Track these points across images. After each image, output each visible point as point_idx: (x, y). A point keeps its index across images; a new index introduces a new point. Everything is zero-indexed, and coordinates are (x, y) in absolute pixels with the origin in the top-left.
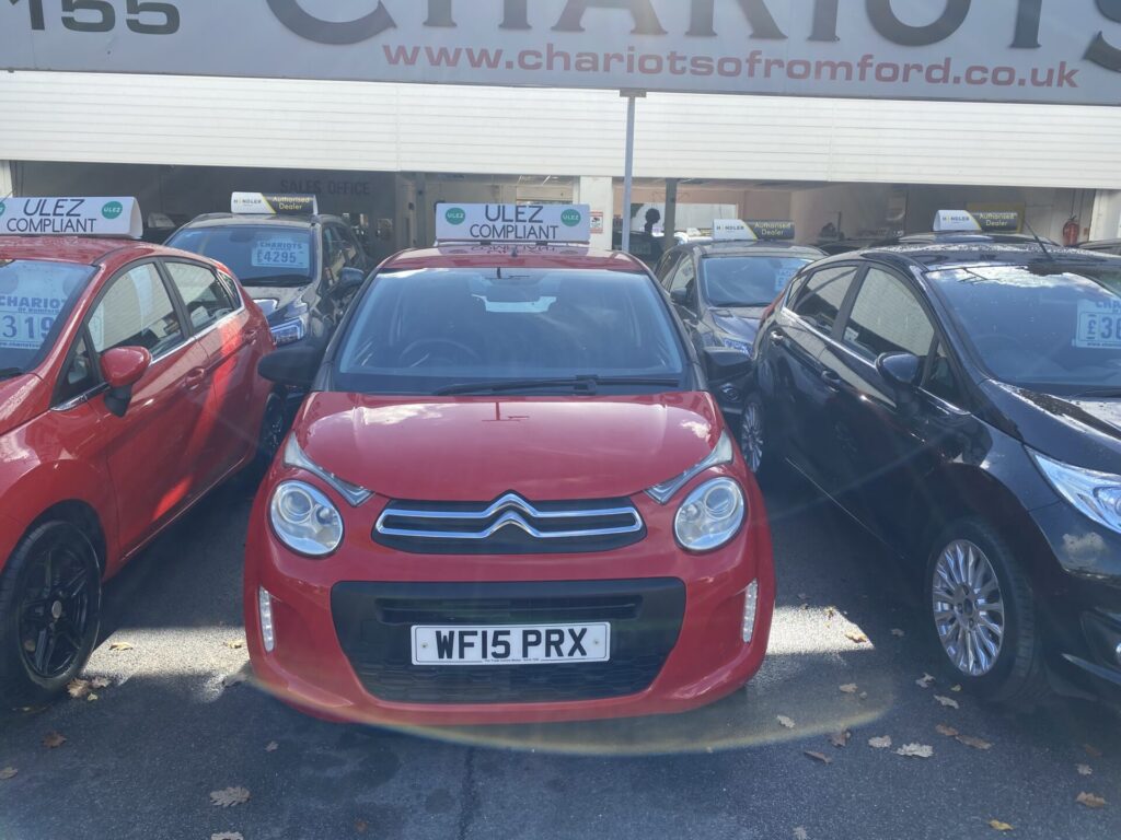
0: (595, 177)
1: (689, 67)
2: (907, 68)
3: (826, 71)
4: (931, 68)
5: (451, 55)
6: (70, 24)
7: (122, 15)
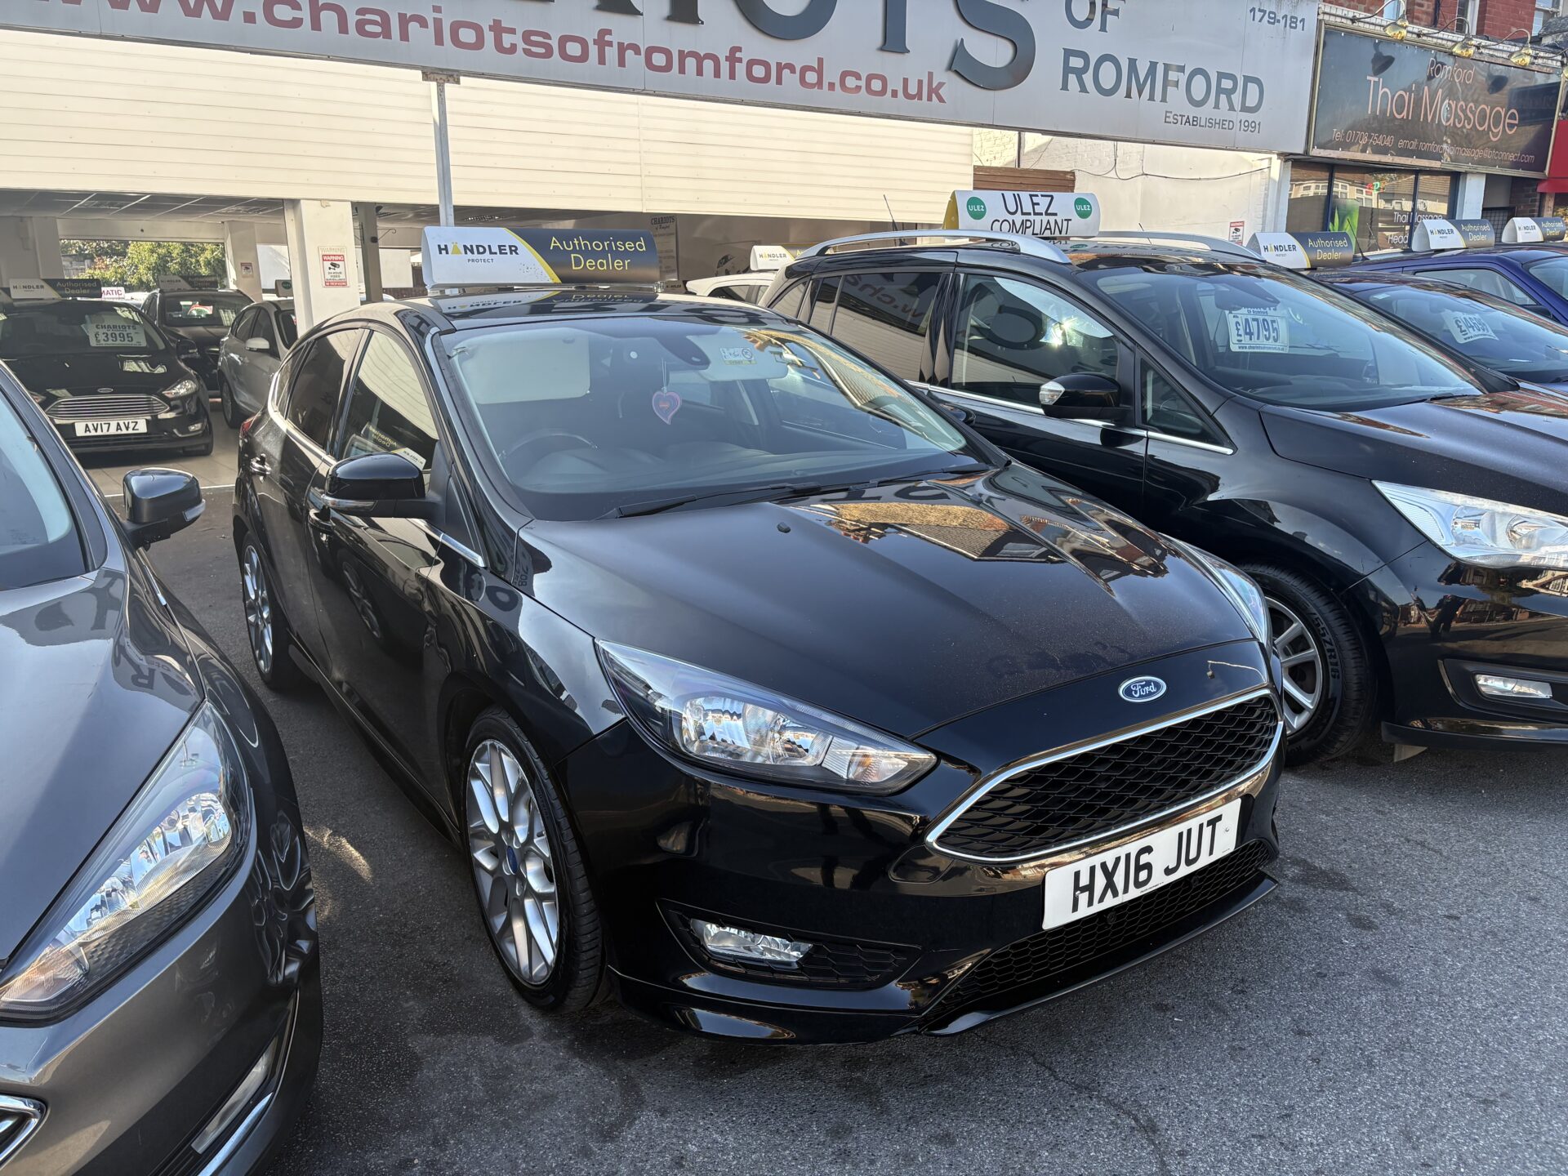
0: (324, 202)
1: (521, 45)
2: (779, 65)
3: (691, 63)
4: (805, 69)
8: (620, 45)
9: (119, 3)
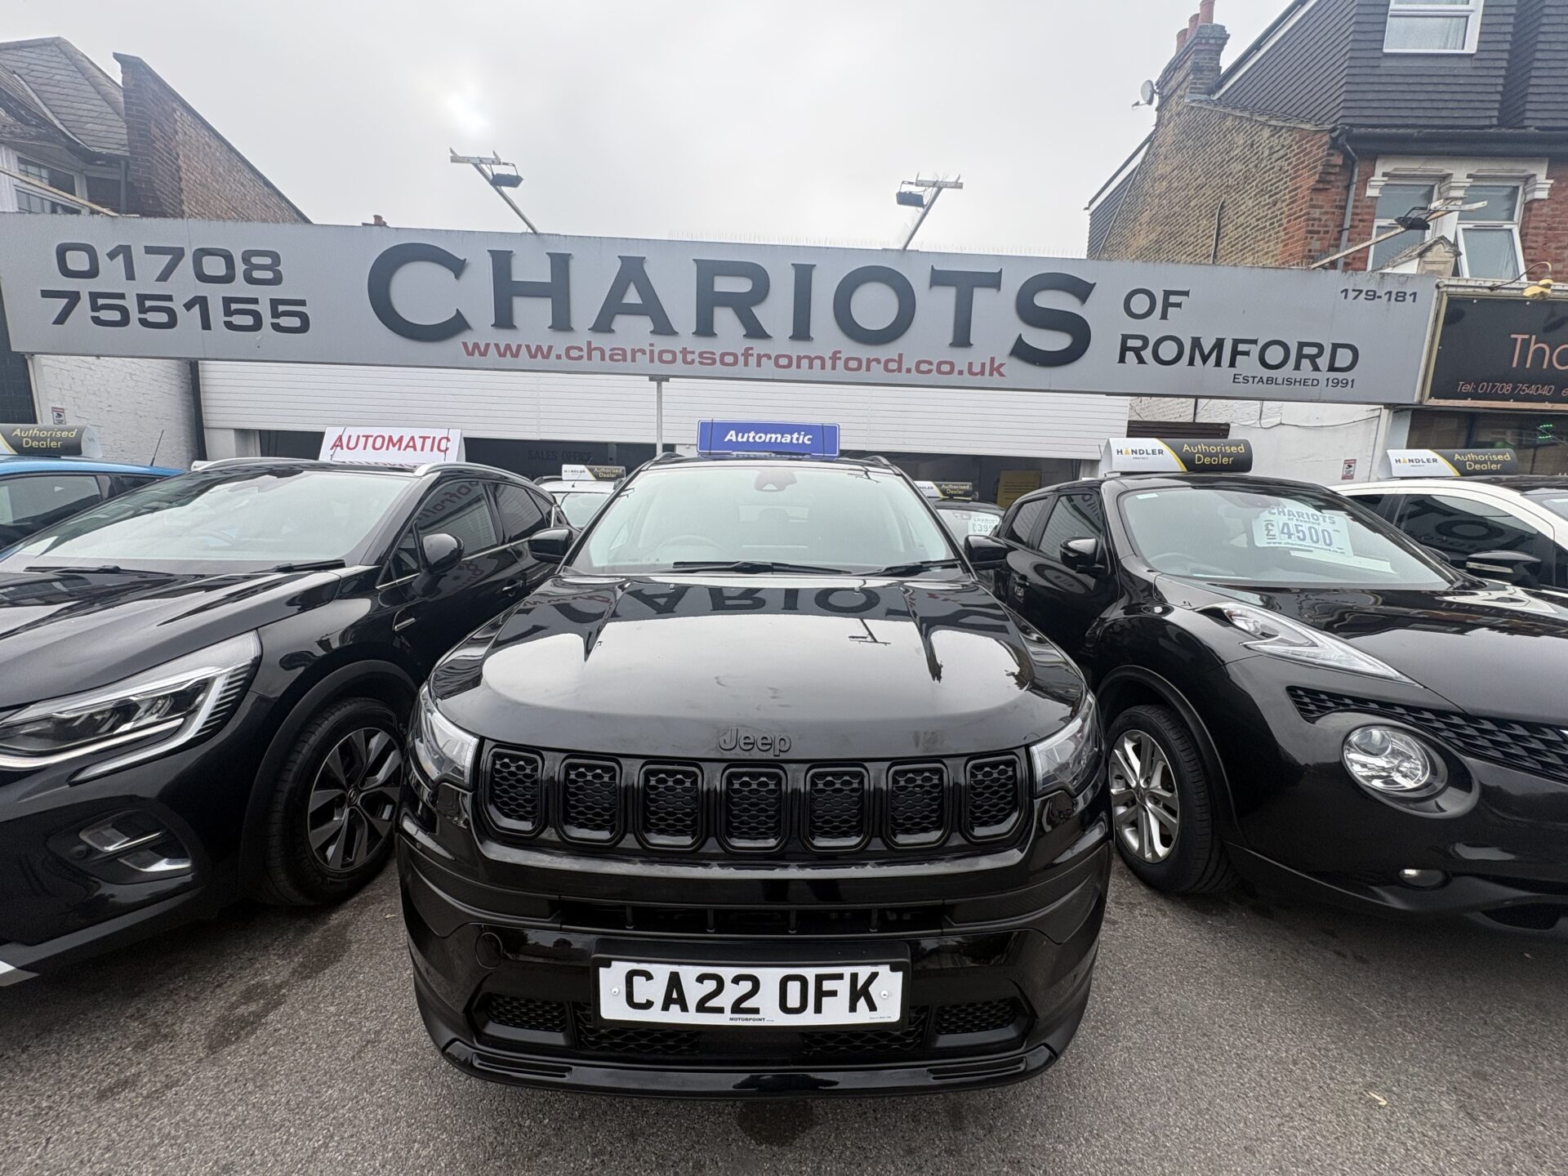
1: (697, 359)
2: (869, 361)
3: (805, 363)
4: (887, 361)
5: (514, 350)
6: (229, 325)
7: (267, 319)
8: (758, 355)
9: (503, 355)
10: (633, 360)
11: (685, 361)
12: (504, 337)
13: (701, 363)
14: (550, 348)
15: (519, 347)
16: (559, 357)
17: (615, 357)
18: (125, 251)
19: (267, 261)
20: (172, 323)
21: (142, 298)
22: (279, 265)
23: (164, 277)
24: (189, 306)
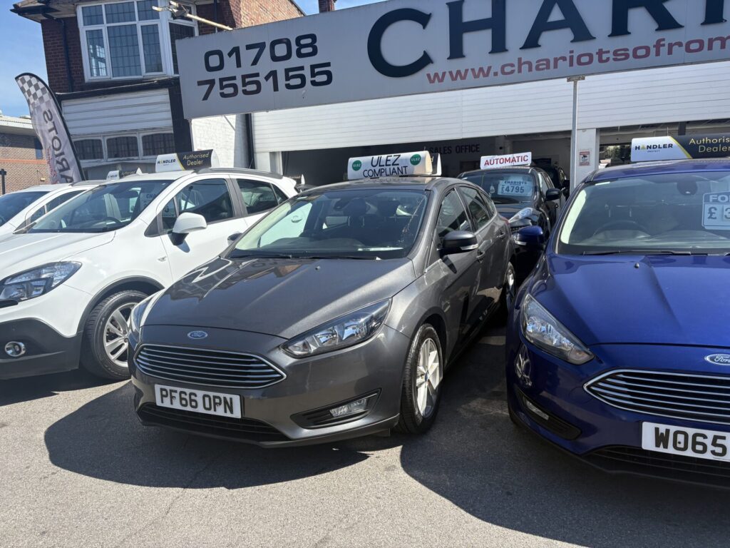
1: (612, 57)
3: (717, 44)
5: (463, 74)
6: (288, 86)
7: (309, 79)
8: (670, 44)
9: (454, 79)
10: (556, 66)
11: (601, 60)
12: (457, 65)
13: (615, 60)
14: (489, 68)
15: (467, 71)
16: (496, 74)
17: (541, 67)
18: (236, 51)
19: (309, 41)
20: (258, 91)
21: (244, 77)
22: (315, 42)
23: (255, 62)
24: (267, 78)
